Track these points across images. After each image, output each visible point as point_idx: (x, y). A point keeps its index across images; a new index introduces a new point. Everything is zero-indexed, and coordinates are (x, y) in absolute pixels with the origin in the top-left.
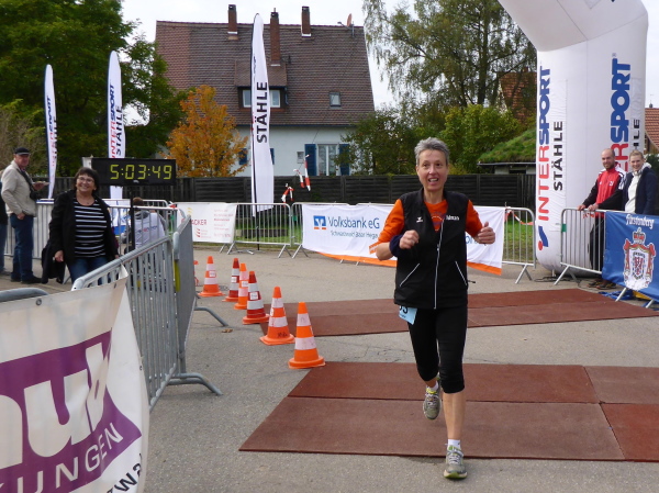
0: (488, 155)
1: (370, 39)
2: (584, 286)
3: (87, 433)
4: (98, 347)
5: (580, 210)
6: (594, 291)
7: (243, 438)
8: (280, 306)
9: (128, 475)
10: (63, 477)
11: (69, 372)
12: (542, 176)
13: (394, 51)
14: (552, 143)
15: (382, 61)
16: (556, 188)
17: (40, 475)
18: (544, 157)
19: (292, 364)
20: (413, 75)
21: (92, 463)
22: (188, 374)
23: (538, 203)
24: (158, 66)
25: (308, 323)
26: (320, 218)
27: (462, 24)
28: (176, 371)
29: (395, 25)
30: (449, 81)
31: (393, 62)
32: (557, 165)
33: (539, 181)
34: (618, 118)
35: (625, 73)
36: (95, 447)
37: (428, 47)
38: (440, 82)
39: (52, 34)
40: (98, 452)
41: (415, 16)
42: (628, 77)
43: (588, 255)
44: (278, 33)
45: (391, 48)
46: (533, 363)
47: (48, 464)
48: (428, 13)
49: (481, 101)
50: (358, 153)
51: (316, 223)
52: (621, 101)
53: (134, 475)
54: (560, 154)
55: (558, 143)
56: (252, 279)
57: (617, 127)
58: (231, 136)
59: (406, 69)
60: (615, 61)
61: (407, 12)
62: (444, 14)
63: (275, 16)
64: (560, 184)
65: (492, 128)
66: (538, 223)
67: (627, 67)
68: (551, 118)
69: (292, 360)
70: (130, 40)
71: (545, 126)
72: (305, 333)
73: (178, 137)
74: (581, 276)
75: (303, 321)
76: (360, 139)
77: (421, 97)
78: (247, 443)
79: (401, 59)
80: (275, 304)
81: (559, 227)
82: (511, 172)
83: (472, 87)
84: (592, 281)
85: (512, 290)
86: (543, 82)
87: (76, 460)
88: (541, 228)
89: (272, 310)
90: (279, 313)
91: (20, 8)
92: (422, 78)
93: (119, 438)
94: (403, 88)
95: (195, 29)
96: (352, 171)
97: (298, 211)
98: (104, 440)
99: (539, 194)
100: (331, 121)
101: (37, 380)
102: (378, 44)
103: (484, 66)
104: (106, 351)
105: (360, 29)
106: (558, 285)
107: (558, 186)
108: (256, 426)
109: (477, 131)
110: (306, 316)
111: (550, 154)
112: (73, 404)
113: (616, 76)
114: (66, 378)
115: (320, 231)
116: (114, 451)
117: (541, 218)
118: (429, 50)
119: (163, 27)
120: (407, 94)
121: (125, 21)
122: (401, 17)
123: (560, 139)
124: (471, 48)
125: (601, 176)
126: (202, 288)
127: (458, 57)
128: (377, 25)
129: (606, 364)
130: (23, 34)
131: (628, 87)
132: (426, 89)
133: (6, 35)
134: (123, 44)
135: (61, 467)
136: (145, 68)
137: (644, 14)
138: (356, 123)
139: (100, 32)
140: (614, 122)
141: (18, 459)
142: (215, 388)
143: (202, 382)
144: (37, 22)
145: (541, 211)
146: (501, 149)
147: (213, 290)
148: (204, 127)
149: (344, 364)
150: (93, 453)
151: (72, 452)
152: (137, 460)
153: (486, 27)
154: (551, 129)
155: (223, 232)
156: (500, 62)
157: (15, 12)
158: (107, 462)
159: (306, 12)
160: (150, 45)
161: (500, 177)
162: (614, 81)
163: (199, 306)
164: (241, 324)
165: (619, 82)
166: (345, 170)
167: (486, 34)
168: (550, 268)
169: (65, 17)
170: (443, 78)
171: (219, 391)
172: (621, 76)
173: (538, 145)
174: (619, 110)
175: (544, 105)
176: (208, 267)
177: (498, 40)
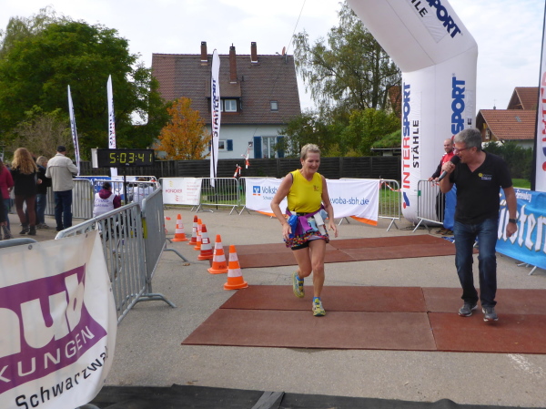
0: (378, 143)
1: (298, 64)
2: (433, 233)
3: (66, 333)
4: (75, 276)
5: (430, 180)
6: (440, 236)
7: (185, 336)
8: (220, 247)
9: (97, 360)
10: (49, 361)
11: (52, 293)
12: (406, 158)
13: (314, 72)
14: (412, 135)
15: (307, 79)
16: (415, 166)
17: (33, 360)
18: (407, 145)
19: (226, 287)
20: (328, 88)
21: (70, 353)
22: (153, 294)
23: (403, 176)
24: (153, 85)
25: (236, 259)
26: (257, 187)
27: (361, 53)
28: (145, 291)
29: (315, 54)
30: (352, 92)
31: (314, 79)
32: (415, 150)
33: (404, 162)
34: (457, 118)
35: (461, 87)
36: (73, 342)
37: (338, 69)
38: (347, 93)
39: (81, 64)
40: (75, 345)
41: (328, 48)
42: (463, 90)
43: (435, 211)
44: (235, 61)
45: (313, 70)
46: (388, 285)
47: (39, 353)
48: (338, 46)
49: (374, 106)
50: (289, 142)
51: (254, 191)
52: (458, 106)
53: (101, 360)
54: (417, 143)
55: (416, 135)
56: (204, 230)
57: (456, 124)
58: (202, 132)
59: (323, 84)
60: (454, 79)
61: (323, 45)
62: (348, 46)
63: (233, 49)
64: (417, 163)
65: (381, 124)
66: (403, 190)
67: (463, 83)
68: (411, 118)
69: (226, 284)
70: (134, 67)
71: (407, 124)
72: (234, 266)
73: (166, 132)
74: (431, 226)
75: (233, 257)
76: (291, 133)
77: (333, 103)
78: (187, 339)
79: (319, 77)
80: (217, 246)
81: (417, 193)
82: (394, 155)
83: (368, 96)
84: (438, 229)
85: (383, 236)
86: (405, 93)
87: (58, 350)
88: (404, 193)
89: (215, 251)
90: (219, 252)
91: (60, 46)
92: (334, 90)
93: (91, 336)
94: (321, 97)
95: (179, 59)
96: (286, 155)
97: (243, 183)
98: (80, 337)
99: (404, 170)
100: (271, 121)
101: (30, 298)
102: (304, 67)
103: (377, 81)
104: (81, 278)
105: (291, 57)
106: (415, 232)
107: (416, 165)
108: (195, 328)
109: (371, 127)
110: (235, 254)
111: (410, 143)
112: (56, 314)
113: (455, 89)
114: (51, 297)
115: (257, 196)
116: (88, 345)
117: (405, 186)
118: (339, 71)
119: (157, 58)
120: (324, 102)
121: (131, 53)
122: (319, 48)
123: (417, 133)
124: (367, 70)
125: (444, 158)
126: (174, 236)
127: (358, 75)
128: (303, 54)
129: (437, 286)
130: (62, 64)
131: (463, 96)
132: (337, 98)
133: (50, 65)
134: (130, 70)
135: (48, 355)
136: (144, 86)
137: (475, 46)
138: (288, 122)
139: (114, 62)
140: (453, 120)
141: (17, 349)
142: (172, 303)
143: (163, 299)
144: (71, 56)
145: (405, 182)
146: (387, 139)
147: (181, 237)
148: (183, 126)
149: (261, 286)
150: (71, 346)
151: (55, 345)
152: (103, 350)
153: (378, 55)
154: (411, 126)
155: (193, 197)
156: (387, 79)
157: (56, 49)
158: (82, 352)
159: (254, 46)
160: (147, 70)
161: (386, 158)
162: (454, 92)
163: (168, 248)
164: (196, 260)
165: (457, 93)
166: (281, 154)
167: (378, 59)
168: (411, 220)
169: (90, 52)
170: (349, 90)
171: (174, 305)
172: (458, 89)
173: (403, 137)
174: (457, 112)
175: (406, 109)
176: (178, 222)
177: (386, 64)
